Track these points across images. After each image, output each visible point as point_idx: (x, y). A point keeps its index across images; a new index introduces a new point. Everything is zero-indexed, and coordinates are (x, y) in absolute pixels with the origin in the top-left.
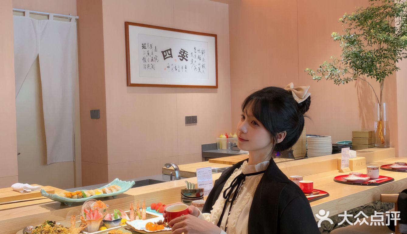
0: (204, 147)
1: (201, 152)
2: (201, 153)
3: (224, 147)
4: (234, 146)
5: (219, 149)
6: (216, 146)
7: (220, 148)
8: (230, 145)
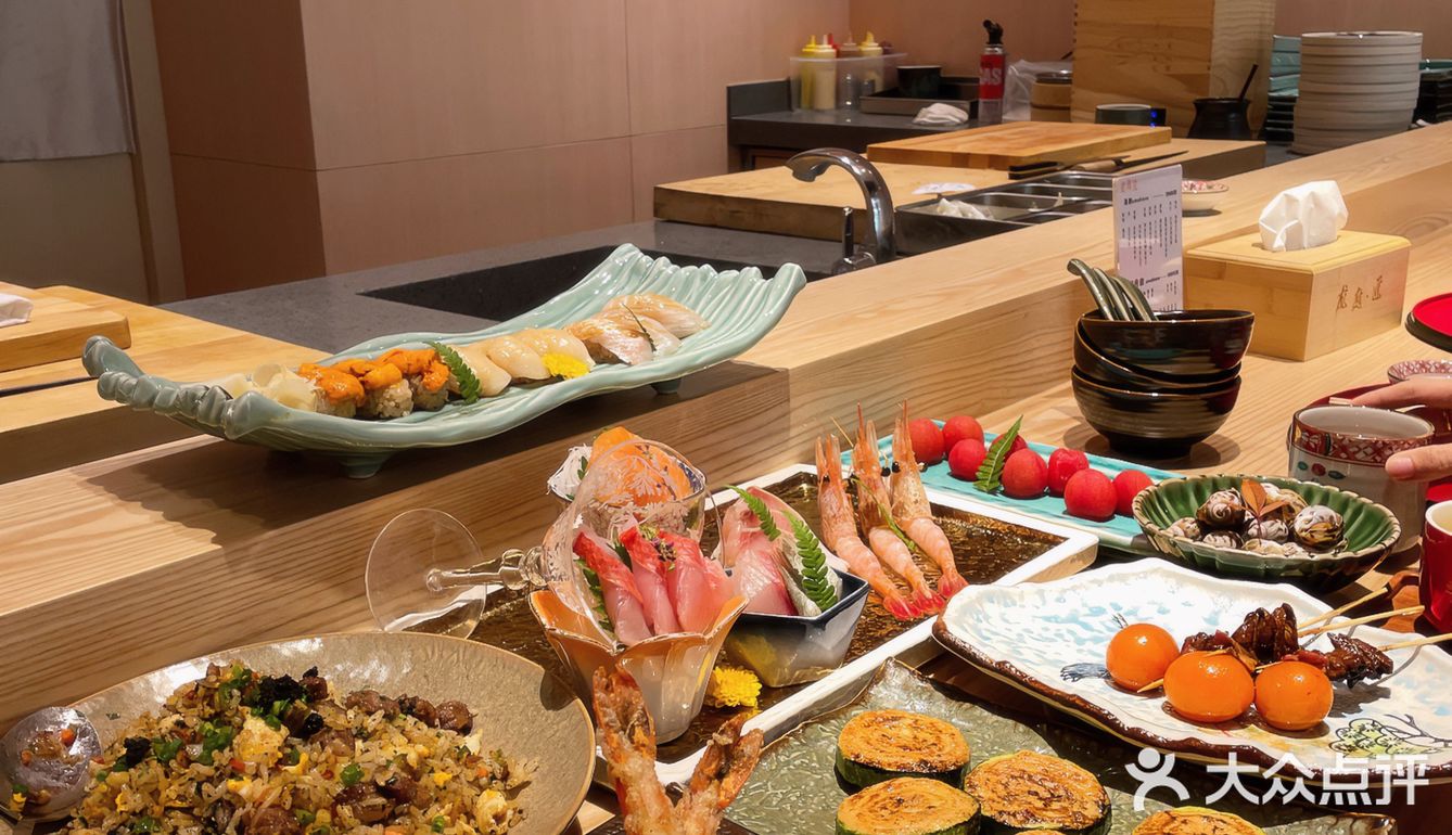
0: (735, 95)
1: (724, 121)
2: (726, 127)
3: (826, 99)
4: (871, 93)
5: (799, 107)
6: (785, 93)
7: (804, 104)
8: (850, 92)
